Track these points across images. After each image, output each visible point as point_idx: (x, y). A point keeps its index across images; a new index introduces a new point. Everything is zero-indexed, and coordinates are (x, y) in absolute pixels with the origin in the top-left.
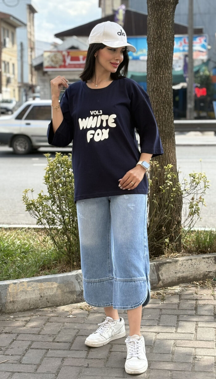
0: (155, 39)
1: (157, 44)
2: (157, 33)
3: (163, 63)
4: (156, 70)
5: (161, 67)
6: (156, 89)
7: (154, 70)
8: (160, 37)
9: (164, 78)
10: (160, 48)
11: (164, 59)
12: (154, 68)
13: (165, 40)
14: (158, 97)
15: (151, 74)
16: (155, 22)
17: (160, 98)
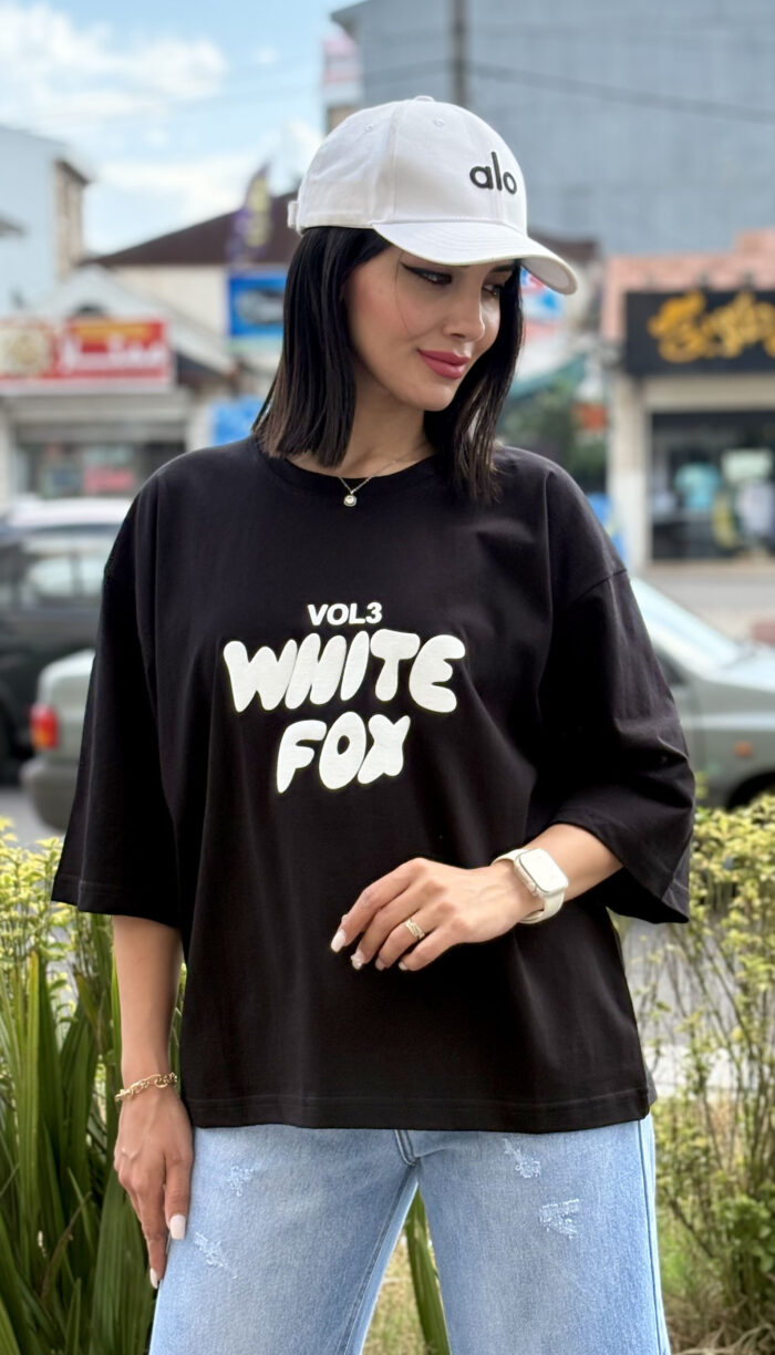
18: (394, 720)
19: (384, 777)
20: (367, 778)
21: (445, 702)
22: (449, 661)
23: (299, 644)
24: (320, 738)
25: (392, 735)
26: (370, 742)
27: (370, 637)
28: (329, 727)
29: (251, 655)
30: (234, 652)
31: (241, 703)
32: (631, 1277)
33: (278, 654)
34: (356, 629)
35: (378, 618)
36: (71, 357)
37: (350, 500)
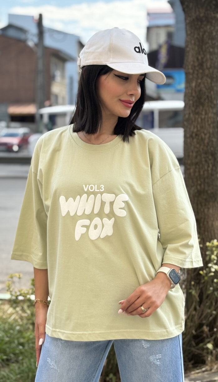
0: (195, 67)
1: (197, 74)
2: (198, 59)
3: (205, 100)
4: (196, 109)
5: (203, 104)
6: (196, 135)
7: (193, 109)
8: (201, 65)
9: (206, 120)
10: (202, 79)
11: (207, 94)
12: (193, 106)
13: (208, 69)
14: (198, 146)
15: (190, 114)
16: (195, 44)
17: (202, 147)
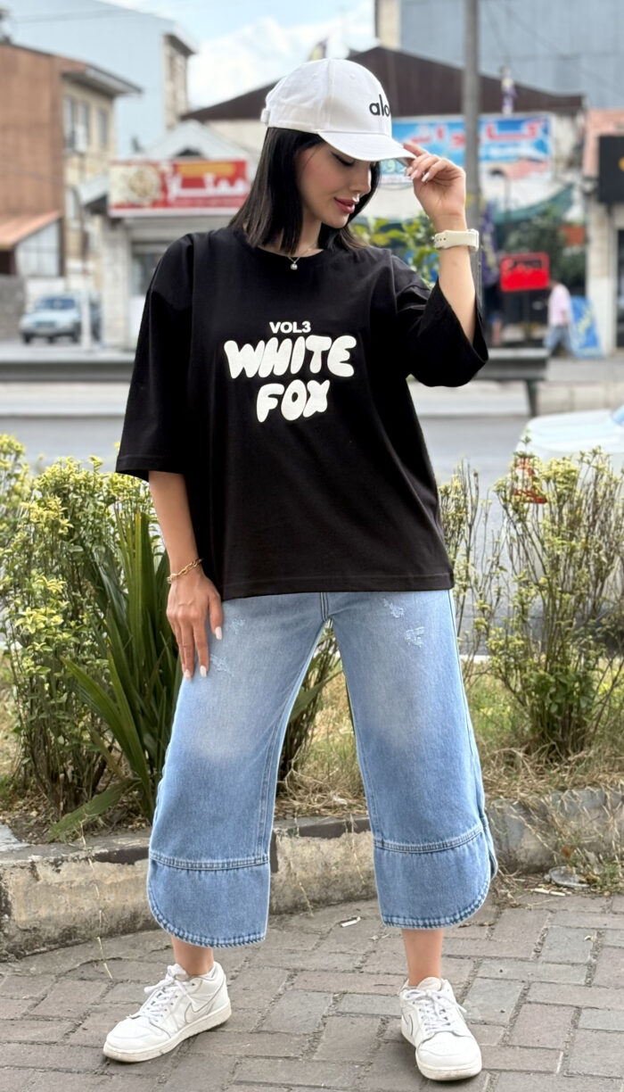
18: (321, 382)
19: (317, 413)
20: (307, 414)
21: (347, 371)
22: (348, 350)
23: (266, 344)
24: (281, 393)
25: (321, 390)
26: (309, 395)
27: (305, 339)
28: (286, 388)
29: (240, 348)
30: (230, 347)
31: (234, 374)
32: (449, 667)
33: (255, 347)
34: (298, 335)
35: (309, 330)
36: (175, 189)
37: (294, 267)
